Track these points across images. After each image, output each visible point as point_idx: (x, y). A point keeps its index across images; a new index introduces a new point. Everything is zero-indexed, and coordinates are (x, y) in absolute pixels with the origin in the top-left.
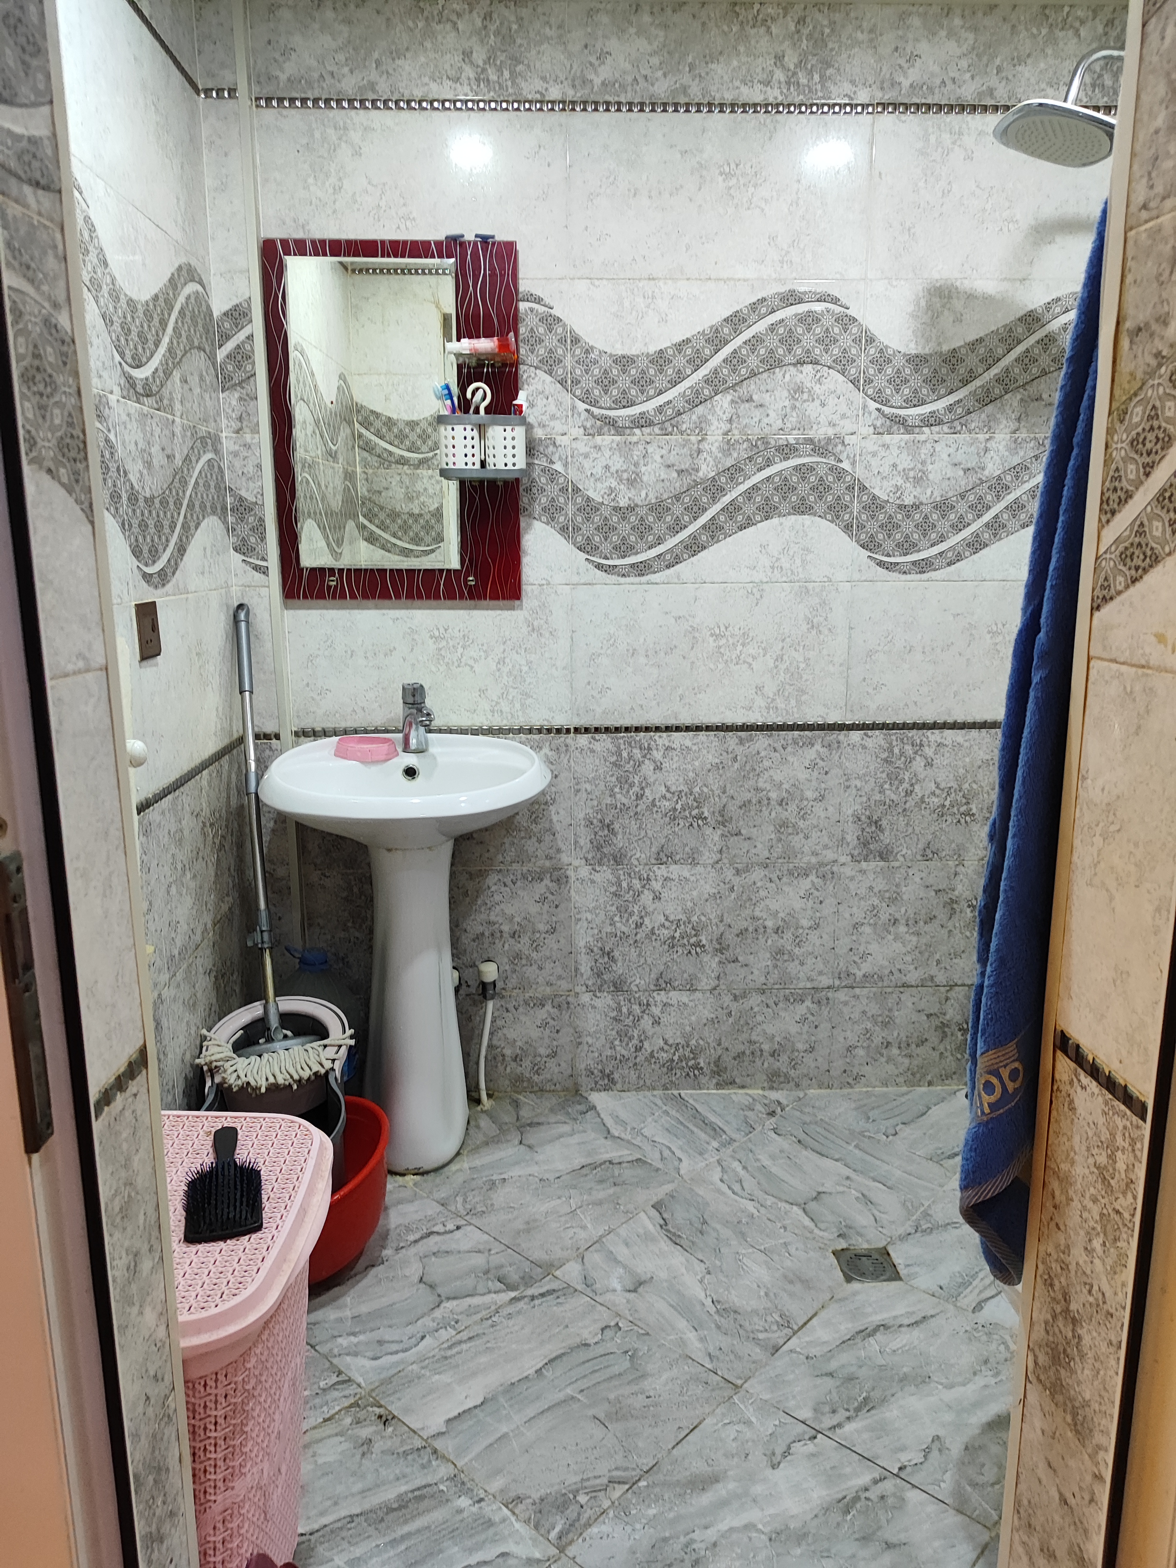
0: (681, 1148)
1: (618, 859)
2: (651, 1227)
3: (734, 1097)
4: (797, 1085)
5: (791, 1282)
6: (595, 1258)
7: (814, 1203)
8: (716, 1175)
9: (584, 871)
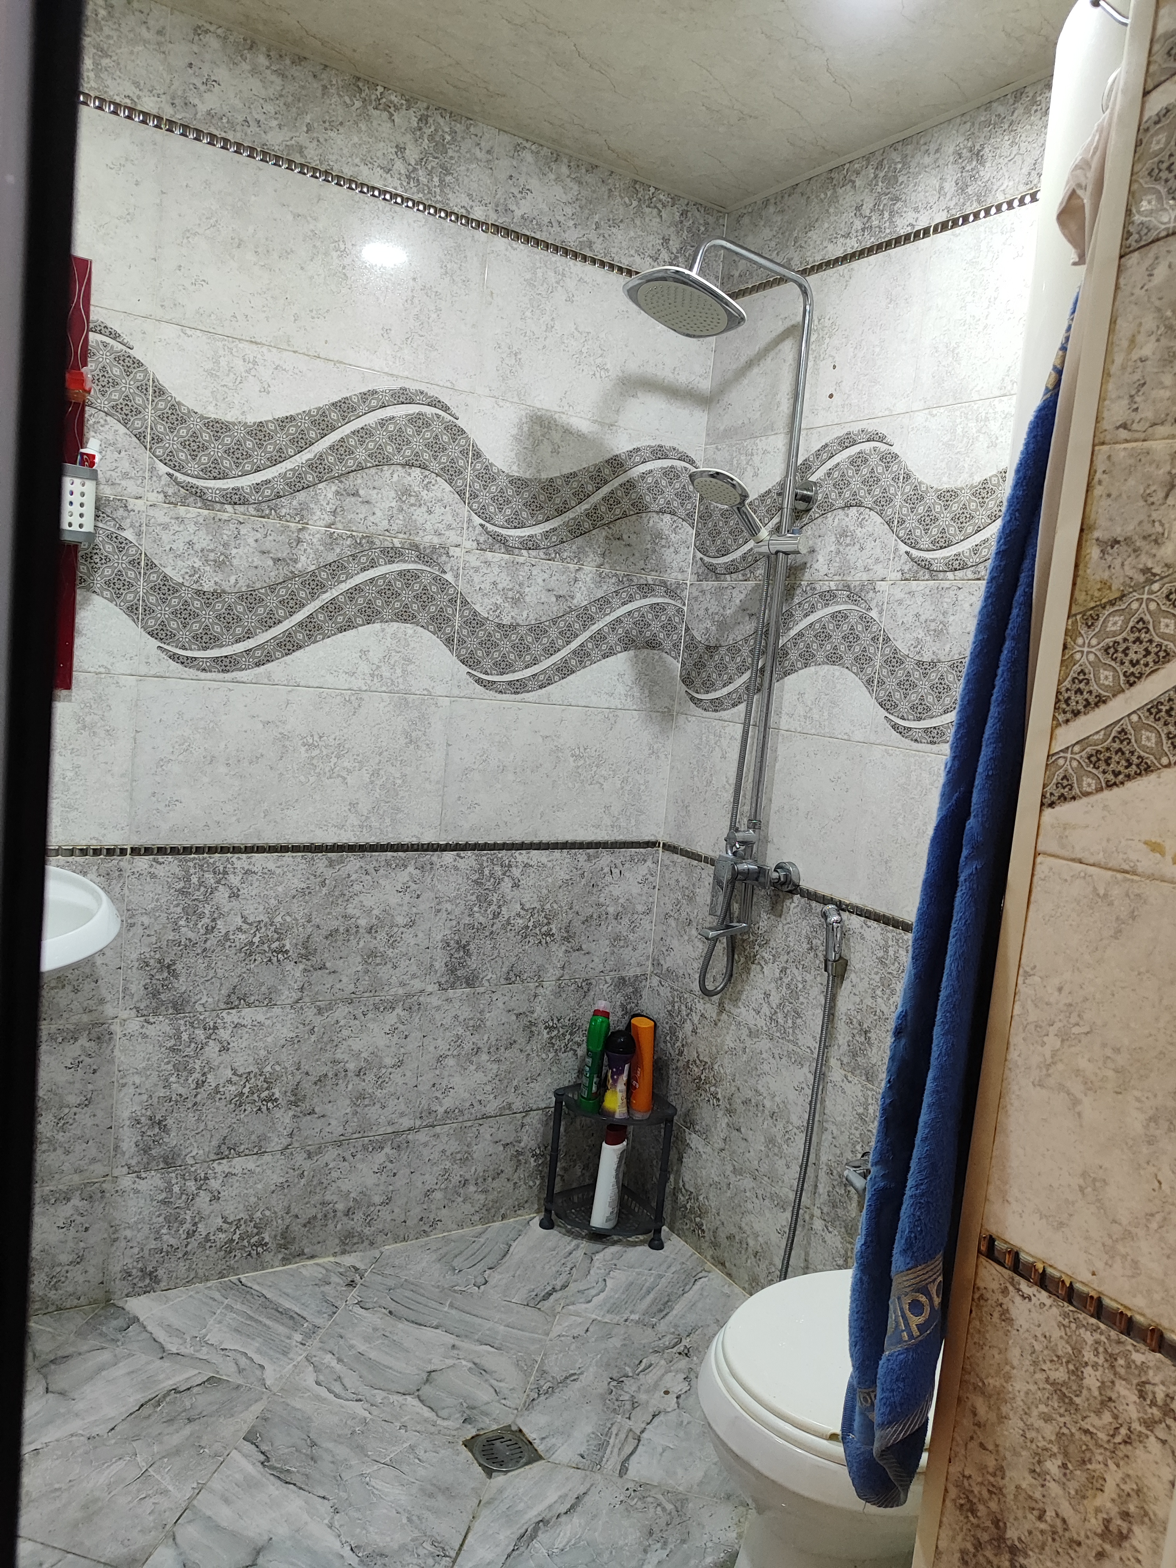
0: (258, 1351)
1: (178, 1007)
2: (250, 1469)
3: (304, 1271)
4: (372, 1244)
5: (431, 1495)
6: (189, 1532)
7: (427, 1386)
8: (309, 1377)
9: (135, 1025)
